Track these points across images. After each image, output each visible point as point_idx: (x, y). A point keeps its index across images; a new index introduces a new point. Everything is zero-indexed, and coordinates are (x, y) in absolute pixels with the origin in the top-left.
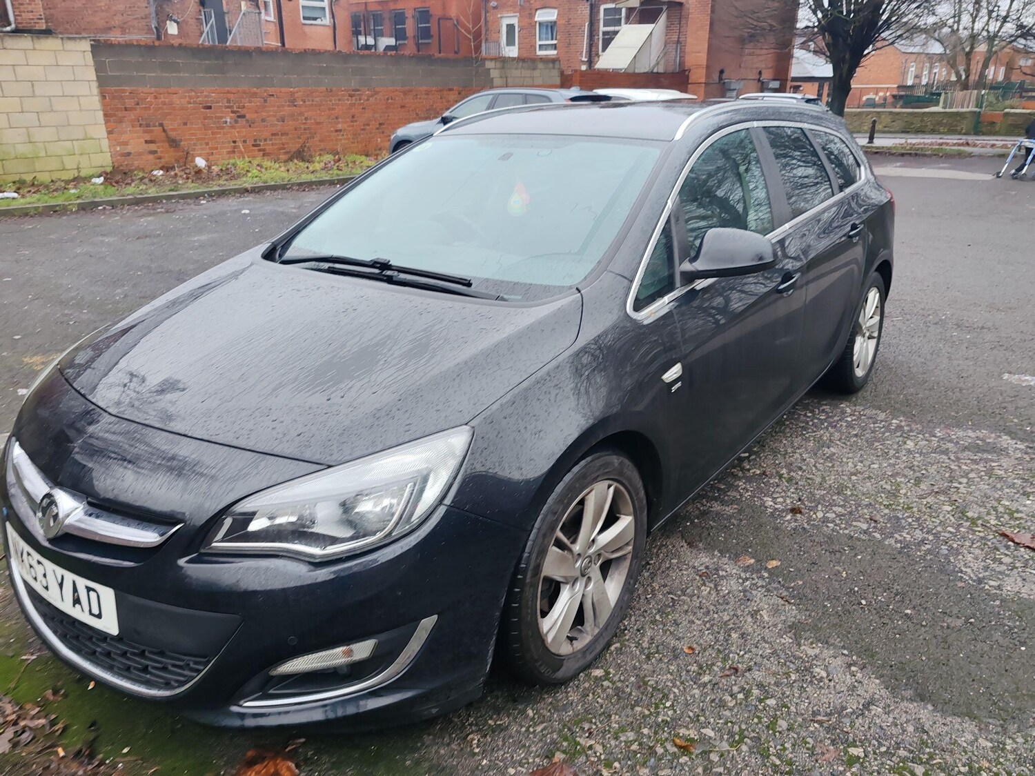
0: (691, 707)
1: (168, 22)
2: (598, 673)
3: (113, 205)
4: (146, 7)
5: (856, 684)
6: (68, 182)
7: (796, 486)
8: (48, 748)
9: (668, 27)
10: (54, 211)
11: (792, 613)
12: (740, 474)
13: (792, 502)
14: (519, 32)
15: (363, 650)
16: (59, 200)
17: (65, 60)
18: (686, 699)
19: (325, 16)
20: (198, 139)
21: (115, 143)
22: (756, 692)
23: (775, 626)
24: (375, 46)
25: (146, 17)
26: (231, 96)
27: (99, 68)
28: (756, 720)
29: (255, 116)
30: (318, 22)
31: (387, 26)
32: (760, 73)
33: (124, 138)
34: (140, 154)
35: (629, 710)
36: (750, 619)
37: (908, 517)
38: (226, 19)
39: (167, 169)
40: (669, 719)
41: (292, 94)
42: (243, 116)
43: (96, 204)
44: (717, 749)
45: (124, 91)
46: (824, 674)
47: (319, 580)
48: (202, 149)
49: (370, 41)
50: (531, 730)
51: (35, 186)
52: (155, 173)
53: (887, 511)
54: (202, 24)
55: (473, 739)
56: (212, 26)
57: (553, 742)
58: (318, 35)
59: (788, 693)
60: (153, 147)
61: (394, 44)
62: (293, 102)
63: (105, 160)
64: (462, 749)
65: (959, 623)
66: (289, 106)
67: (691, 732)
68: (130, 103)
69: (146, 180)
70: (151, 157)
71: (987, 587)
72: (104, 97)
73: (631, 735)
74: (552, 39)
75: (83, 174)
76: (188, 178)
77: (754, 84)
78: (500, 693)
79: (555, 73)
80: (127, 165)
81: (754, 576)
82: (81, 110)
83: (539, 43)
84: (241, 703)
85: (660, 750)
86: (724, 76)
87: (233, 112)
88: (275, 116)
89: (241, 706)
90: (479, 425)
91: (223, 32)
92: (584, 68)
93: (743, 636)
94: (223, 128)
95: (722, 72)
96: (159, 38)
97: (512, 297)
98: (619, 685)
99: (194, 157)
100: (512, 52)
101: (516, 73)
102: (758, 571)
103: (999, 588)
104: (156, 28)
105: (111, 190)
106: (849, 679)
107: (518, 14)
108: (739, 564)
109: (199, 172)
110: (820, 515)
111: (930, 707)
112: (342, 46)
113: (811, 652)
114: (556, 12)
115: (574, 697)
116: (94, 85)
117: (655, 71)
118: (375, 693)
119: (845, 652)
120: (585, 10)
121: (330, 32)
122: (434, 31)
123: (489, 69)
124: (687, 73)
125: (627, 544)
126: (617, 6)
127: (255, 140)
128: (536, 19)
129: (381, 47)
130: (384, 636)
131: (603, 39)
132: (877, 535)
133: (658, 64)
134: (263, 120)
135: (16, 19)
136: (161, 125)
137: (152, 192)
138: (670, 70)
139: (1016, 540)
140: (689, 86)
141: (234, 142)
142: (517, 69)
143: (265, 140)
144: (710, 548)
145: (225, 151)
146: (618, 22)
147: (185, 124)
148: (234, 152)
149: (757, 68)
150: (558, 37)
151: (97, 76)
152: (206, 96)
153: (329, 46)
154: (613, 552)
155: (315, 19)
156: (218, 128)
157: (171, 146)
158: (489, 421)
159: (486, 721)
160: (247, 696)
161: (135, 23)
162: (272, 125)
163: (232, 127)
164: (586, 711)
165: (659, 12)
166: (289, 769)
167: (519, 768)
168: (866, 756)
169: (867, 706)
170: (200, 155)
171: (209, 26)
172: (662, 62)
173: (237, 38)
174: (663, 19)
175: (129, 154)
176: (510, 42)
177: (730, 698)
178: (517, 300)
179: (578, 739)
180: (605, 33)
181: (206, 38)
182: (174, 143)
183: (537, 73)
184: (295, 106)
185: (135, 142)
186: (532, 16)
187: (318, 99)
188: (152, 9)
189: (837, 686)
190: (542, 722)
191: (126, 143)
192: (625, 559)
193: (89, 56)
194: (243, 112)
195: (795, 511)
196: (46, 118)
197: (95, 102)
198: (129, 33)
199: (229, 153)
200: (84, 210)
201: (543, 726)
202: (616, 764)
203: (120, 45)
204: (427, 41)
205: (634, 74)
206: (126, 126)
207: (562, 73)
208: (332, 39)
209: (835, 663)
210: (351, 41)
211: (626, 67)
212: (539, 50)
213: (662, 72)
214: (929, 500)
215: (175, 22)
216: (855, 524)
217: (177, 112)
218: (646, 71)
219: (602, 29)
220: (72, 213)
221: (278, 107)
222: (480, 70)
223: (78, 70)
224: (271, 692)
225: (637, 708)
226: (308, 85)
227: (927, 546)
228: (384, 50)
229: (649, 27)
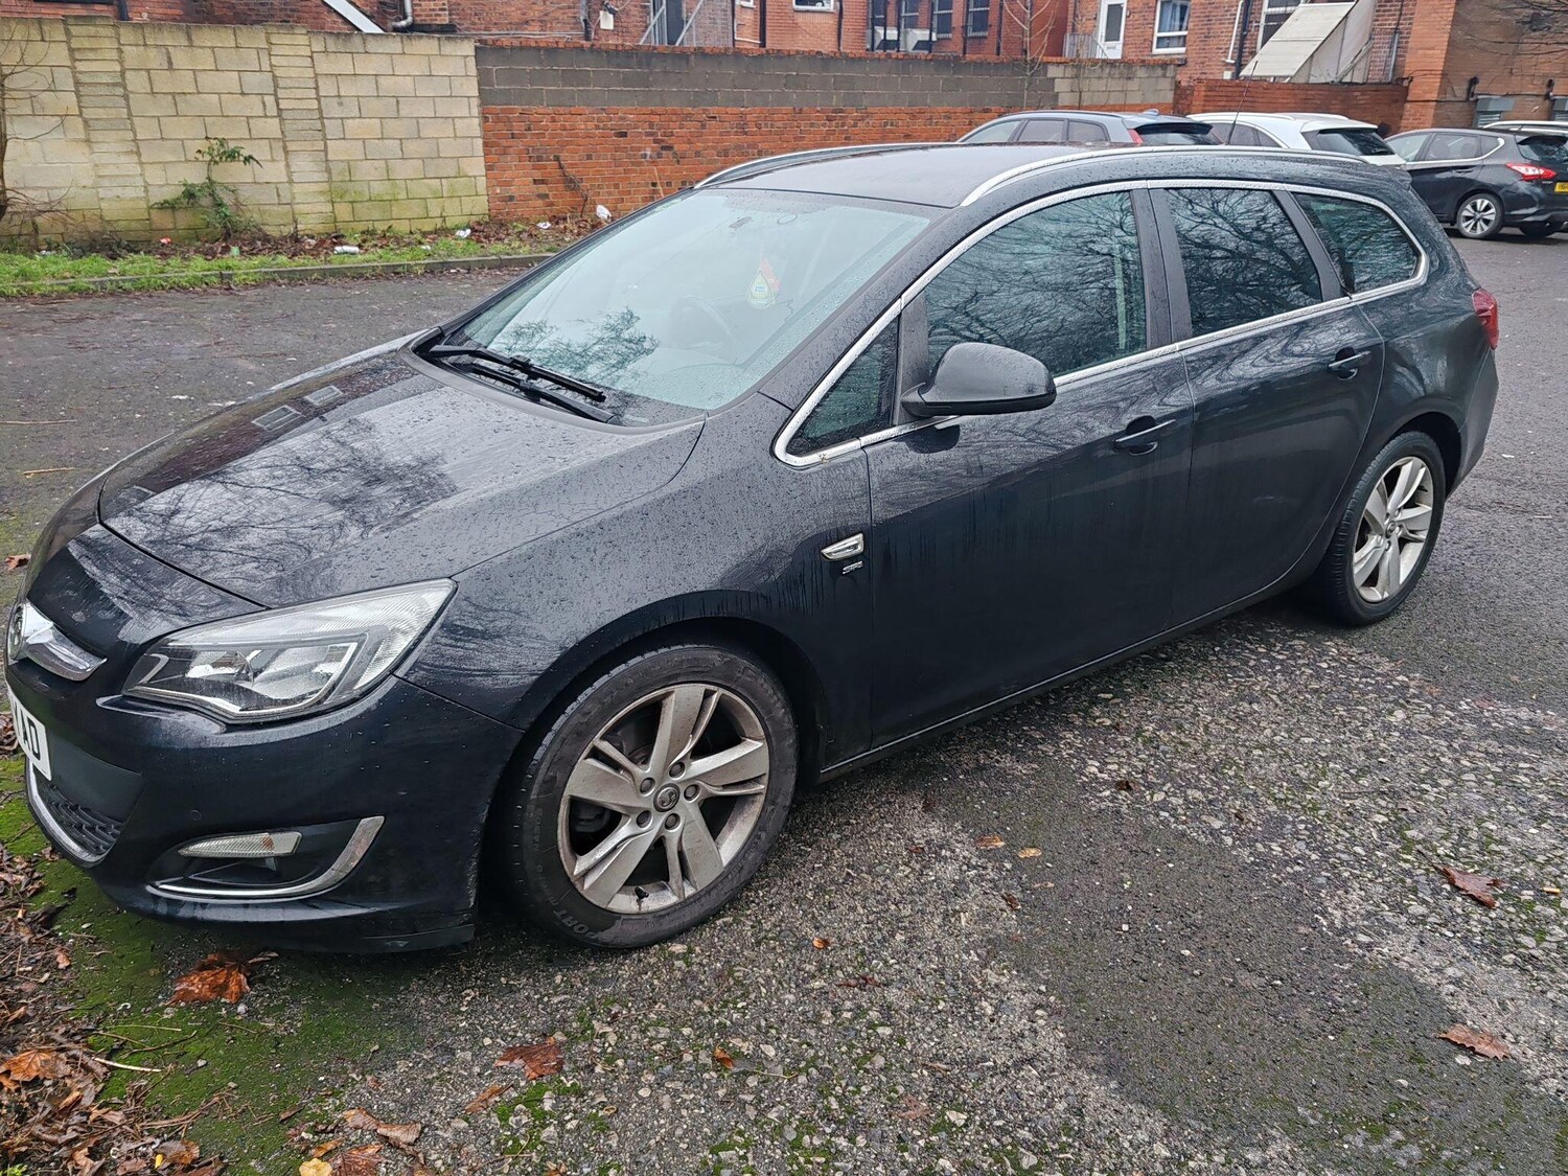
0: (768, 1015)
1: (601, 13)
2: (678, 948)
3: (470, 267)
5: (1026, 1033)
6: (425, 234)
7: (1152, 751)
8: (10, 907)
9: (1380, 8)
10: (394, 272)
11: (1009, 922)
12: (1078, 722)
13: (1129, 773)
14: (1127, 17)
15: (285, 842)
16: (403, 258)
17: (440, 68)
18: (770, 1004)
20: (604, 179)
21: (495, 182)
22: (874, 1015)
23: (968, 935)
24: (897, 43)
25: (573, 7)
26: (656, 119)
27: (483, 79)
28: (844, 1049)
29: (686, 147)
30: (818, 7)
31: (922, 14)
32: (1550, 84)
33: (507, 175)
34: (526, 199)
35: (684, 1002)
36: (938, 920)
37: (1302, 822)
39: (555, 220)
40: (728, 1023)
41: (742, 116)
42: (669, 148)
43: (446, 265)
44: (766, 1073)
45: (512, 111)
46: (989, 1011)
47: (226, 745)
48: (609, 194)
49: (892, 34)
50: (546, 999)
51: (387, 238)
52: (541, 225)
53: (1273, 808)
54: (648, 14)
55: (468, 995)
56: (661, 15)
57: (564, 1020)
58: (815, 28)
59: (918, 1024)
60: (543, 189)
61: (927, 38)
62: (742, 129)
63: (480, 206)
65: (1256, 982)
66: (736, 133)
67: (746, 1044)
68: (518, 127)
69: (525, 235)
70: (540, 202)
71: (1349, 942)
72: (486, 119)
73: (664, 1032)
74: (1180, 30)
75: (449, 224)
77: (1537, 106)
78: (537, 948)
79: (1165, 86)
80: (508, 213)
81: (990, 865)
82: (455, 137)
83: (1157, 35)
84: (157, 883)
85: (688, 1058)
86: (1477, 89)
87: (655, 141)
88: (713, 148)
89: (157, 888)
90: (467, 580)
91: (675, 24)
92: (1227, 75)
93: (910, 942)
94: (640, 164)
95: (1474, 81)
97: (639, 419)
98: (695, 968)
99: (595, 204)
100: (1114, 51)
101: (1100, 85)
102: (1001, 860)
103: (1369, 947)
104: (585, 21)
105: (474, 247)
106: (1022, 1024)
108: (979, 845)
109: (595, 223)
110: (1159, 797)
111: (1113, 1085)
112: (847, 46)
113: (993, 979)
115: (626, 971)
116: (475, 102)
117: (1347, 79)
118: (307, 902)
119: (1043, 988)
121: (832, 21)
122: (993, 19)
123: (1054, 79)
124: (1405, 83)
125: (756, 780)
129: (911, 43)
130: (310, 830)
131: (1266, 27)
132: (1229, 841)
133: (1353, 68)
134: (698, 154)
135: (413, 10)
136: (557, 159)
137: (525, 251)
138: (1376, 77)
139: (1459, 883)
140: (1408, 106)
141: (654, 184)
142: (1099, 78)
144: (949, 819)
145: (640, 197)
147: (589, 157)
148: (652, 199)
149: (1544, 76)
150: (1191, 25)
151: (480, 91)
152: (621, 119)
153: (828, 46)
154: (725, 787)
155: (814, 2)
156: (633, 164)
157: (567, 188)
158: (483, 577)
159: (499, 977)
160: (162, 877)
161: (559, 14)
162: (709, 162)
163: (653, 163)
164: (630, 992)
166: (239, 983)
167: (499, 1040)
168: (966, 1126)
169: (1018, 1065)
170: (604, 203)
171: (658, 15)
172: (1362, 65)
173: (688, 39)
175: (511, 198)
176: (1112, 35)
177: (829, 1015)
179: (594, 1022)
180: (1269, 17)
181: (651, 35)
182: (571, 184)
183: (1133, 85)
184: (746, 133)
185: (521, 182)
187: (780, 124)
189: (997, 1030)
190: (565, 993)
191: (508, 184)
192: (753, 802)
193: (472, 62)
194: (670, 141)
195: (1124, 785)
196: (410, 146)
197: (475, 126)
198: (551, 29)
199: (645, 200)
200: (432, 272)
201: (562, 998)
202: (620, 1062)
203: (513, 48)
204: (981, 34)
205: (1308, 86)
206: (510, 160)
207: (1177, 85)
208: (835, 34)
209: (1018, 1000)
210: (864, 35)
211: (1293, 73)
212: (1158, 47)
213: (1360, 81)
214: (1358, 803)
215: (611, 11)
216: (1204, 818)
217: (580, 140)
218: (1329, 80)
219: (1266, 9)
220: (417, 276)
221: (721, 134)
222: (1038, 79)
223: (456, 83)
224: (192, 877)
225: (698, 1002)
226: (766, 103)
227: (1297, 868)
228: (915, 48)
229: (1345, 7)
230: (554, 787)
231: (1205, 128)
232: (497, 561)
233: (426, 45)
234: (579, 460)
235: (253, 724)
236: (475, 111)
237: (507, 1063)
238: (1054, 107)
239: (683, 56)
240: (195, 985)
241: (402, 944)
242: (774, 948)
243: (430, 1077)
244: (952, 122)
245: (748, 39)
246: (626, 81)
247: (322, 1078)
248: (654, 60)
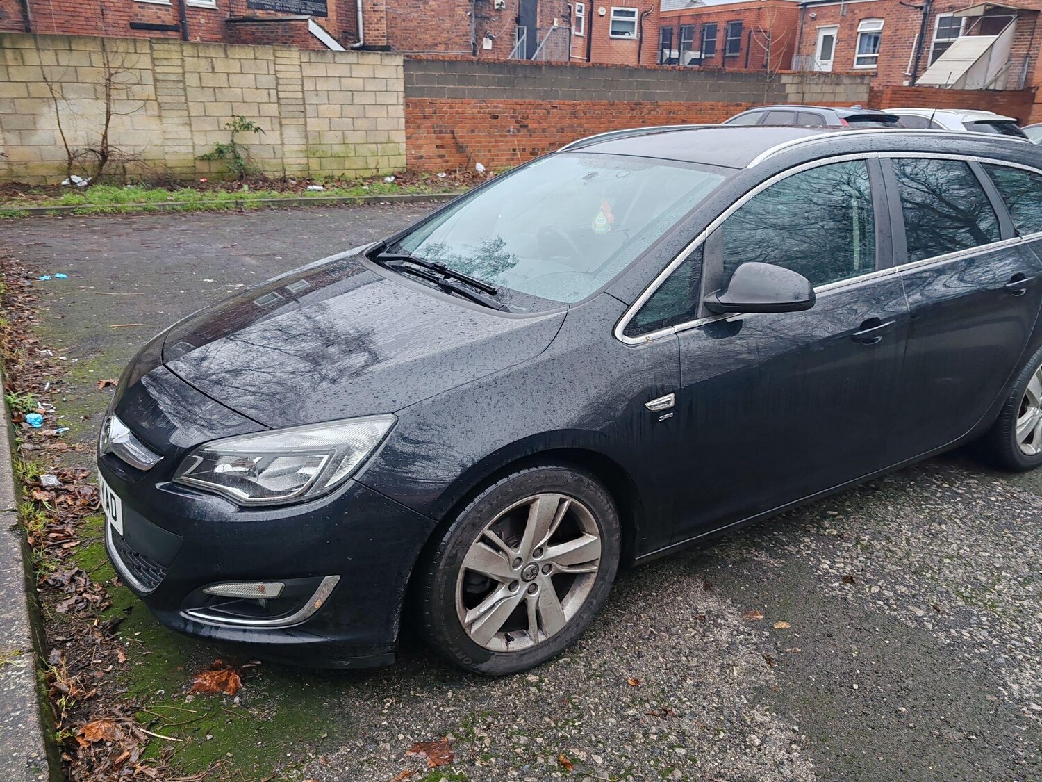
0: (596, 733)
1: (484, 39)
2: (533, 678)
3: (392, 201)
4: (469, 25)
5: (785, 761)
6: (365, 179)
7: (868, 555)
8: (89, 617)
9: (1016, 39)
10: (345, 203)
11: (769, 676)
12: (813, 531)
13: (852, 571)
14: (837, 44)
15: (273, 589)
16: (351, 194)
17: (381, 73)
18: (598, 724)
19: (633, 31)
20: (482, 146)
21: (411, 147)
22: (672, 738)
23: (739, 684)
24: (678, 60)
25: (466, 35)
26: (518, 107)
27: (407, 80)
28: (652, 763)
29: (536, 125)
30: (626, 36)
31: (695, 41)
33: (420, 142)
34: (430, 158)
35: (537, 719)
36: (717, 671)
37: (984, 615)
38: (538, 35)
39: (449, 172)
40: (569, 736)
41: (574, 106)
42: (526, 126)
43: (378, 200)
44: (596, 776)
45: (424, 101)
46: (757, 742)
47: (239, 520)
48: (485, 156)
49: (675, 54)
50: (441, 709)
51: (340, 181)
52: (439, 175)
53: (961, 604)
54: (515, 40)
55: (388, 702)
56: (523, 41)
57: (453, 725)
58: (623, 51)
59: (705, 748)
60: (442, 151)
61: (698, 57)
62: (574, 115)
63: (401, 162)
64: (374, 707)
65: (956, 736)
66: (570, 117)
67: (582, 753)
68: (428, 112)
69: (429, 181)
70: (439, 160)
71: (1025, 709)
72: (407, 106)
73: (523, 740)
74: (874, 52)
75: (380, 173)
76: (464, 181)
78: (435, 671)
79: (864, 89)
80: (419, 167)
81: (753, 632)
82: (388, 117)
83: (857, 56)
84: (188, 610)
85: (540, 760)
87: (517, 122)
88: (554, 127)
89: (187, 613)
90: (404, 415)
91: (532, 46)
92: (906, 83)
93: (697, 685)
94: (506, 136)
96: (474, 54)
97: (520, 308)
98: (545, 694)
99: (475, 162)
100: (827, 66)
101: (818, 89)
102: (761, 629)
104: (474, 44)
105: (397, 188)
106: (781, 755)
107: (838, 25)
108: (745, 617)
109: (476, 176)
110: (875, 590)
112: (644, 61)
113: (759, 718)
114: (883, 22)
115: (497, 692)
116: (401, 95)
117: (992, 87)
119: (796, 728)
120: (916, 19)
121: (635, 46)
122: (743, 45)
123: (785, 84)
124: (1033, 91)
125: (591, 563)
126: (956, 15)
127: (534, 149)
128: (859, 30)
129: (688, 60)
130: (290, 582)
131: (934, 52)
132: (930, 626)
133: (996, 80)
134: (544, 130)
135: (364, 37)
136: (452, 132)
137: (428, 192)
138: (1011, 87)
140: (1035, 106)
141: (514, 150)
142: (817, 84)
143: (543, 149)
144: (723, 596)
145: (505, 158)
146: (956, 33)
147: (473, 131)
148: (513, 159)
150: (881, 50)
151: (405, 88)
152: (496, 107)
153: (632, 61)
154: (570, 566)
155: (623, 33)
156: (501, 136)
157: (458, 152)
158: (415, 413)
159: (409, 690)
160: (191, 605)
161: (457, 40)
162: (552, 136)
163: (514, 136)
164: (499, 708)
165: (1005, 22)
166: (236, 681)
167: (409, 736)
170: (481, 162)
171: (520, 41)
172: (1002, 78)
173: (540, 55)
174: (1010, 29)
175: (421, 157)
176: (825, 55)
177: (641, 736)
179: (475, 728)
180: (937, 45)
181: (515, 53)
182: (460, 148)
183: (840, 89)
184: (576, 117)
185: (428, 145)
186: (853, 26)
187: (599, 112)
188: (473, 27)
189: (764, 758)
190: (453, 706)
191: (420, 148)
192: (589, 578)
193: (401, 70)
194: (526, 122)
195: (849, 579)
196: (359, 123)
197: (400, 110)
198: (452, 49)
199: (508, 160)
200: (369, 204)
201: (453, 709)
202: (493, 760)
203: (428, 61)
204: (735, 54)
205: (963, 92)
206: (423, 133)
207: (871, 89)
208: (636, 53)
209: (777, 735)
210: (656, 54)
211: (953, 83)
212: (857, 64)
213: (1001, 89)
214: (1025, 603)
215: (491, 38)
216: (910, 607)
217: (467, 121)
218: (979, 88)
219: (935, 40)
220: (359, 206)
221: (560, 118)
222: (775, 84)
223: (390, 82)
224: (210, 608)
225: (547, 719)
226: (591, 98)
227: (983, 650)
228: (689, 64)
229: (992, 38)
230: (456, 560)
231: (893, 119)
232: (425, 403)
233: (373, 58)
234: (481, 335)
235: (257, 507)
236: (401, 101)
237: (414, 754)
238: (785, 103)
239: (537, 67)
240: (206, 680)
241: (346, 663)
242: (600, 683)
243: (361, 760)
244: (715, 112)
245: (579, 56)
246: (499, 83)
247: (289, 755)
248: (518, 69)
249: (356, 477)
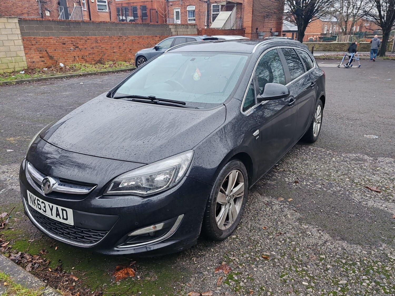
0: (267, 246)
1: (46, 11)
2: (234, 236)
3: (29, 81)
4: (37, 5)
5: (321, 236)
6: (10, 73)
7: (296, 174)
8: (45, 269)
9: (237, 13)
10: (6, 84)
11: (298, 215)
12: (276, 171)
13: (295, 180)
14: (181, 14)
15: (159, 226)
17: (9, 26)
18: (265, 243)
19: (106, 9)
20: (60, 56)
21: (28, 58)
22: (288, 240)
23: (293, 219)
24: (126, 20)
25: (37, 9)
26: (73, 40)
27: (22, 29)
28: (289, 249)
29: (82, 47)
30: (104, 11)
31: (130, 12)
32: (271, 29)
33: (32, 56)
34: (38, 62)
35: (246, 248)
36: (284, 218)
37: (335, 183)
38: (68, 10)
39: (49, 68)
40: (260, 250)
41: (96, 38)
42: (78, 47)
43: (23, 81)
44: (277, 258)
45: (31, 38)
46: (310, 233)
48: (62, 60)
49: (124, 18)
50: (213, 255)
52: (44, 69)
53: (327, 181)
54: (59, 12)
55: (194, 259)
56: (63, 12)
57: (221, 259)
58: (104, 16)
59: (299, 240)
60: (43, 59)
61: (133, 19)
62: (97, 42)
63: (24, 64)
64: (190, 262)
65: (354, 216)
66: (95, 43)
67: (268, 253)
68: (34, 42)
69: (41, 72)
70: (42, 63)
71: (362, 204)
72: (23, 40)
73: (248, 255)
74: (193, 17)
75: (16, 70)
76: (57, 71)
77: (269, 34)
78: (201, 244)
79: (195, 30)
80: (33, 66)
81: (284, 204)
82: (15, 45)
83: (188, 18)
84: (118, 246)
85: (258, 259)
86: (258, 30)
87: (74, 45)
88: (90, 47)
89: (118, 248)
90: (196, 150)
91: (67, 15)
92: (206, 28)
93: (282, 223)
94: (70, 52)
95: (257, 29)
96: (42, 17)
98: (242, 240)
99: (59, 63)
100: (179, 22)
101: (181, 30)
102: (285, 202)
103: (367, 204)
104: (41, 13)
105: (28, 76)
106: (318, 235)
107: (180, 8)
108: (278, 200)
109: (61, 68)
110: (305, 183)
111: (346, 242)
112: (113, 20)
113: (305, 227)
114: (195, 7)
115: (227, 244)
116: (20, 36)
117: (233, 29)
119: (317, 226)
120: (205, 6)
121: (108, 14)
122: (148, 14)
123: (171, 29)
124: (244, 29)
125: (242, 193)
126: (218, 5)
127: (83, 56)
128: (187, 9)
129: (128, 20)
130: (166, 222)
131: (213, 17)
132: (325, 189)
133: (233, 26)
134: (85, 48)
136: (46, 51)
137: (44, 76)
138: (238, 28)
139: (371, 189)
140: (245, 34)
141: (74, 57)
142: (181, 28)
143: (86, 56)
144: (268, 195)
145: (71, 60)
146: (218, 11)
147: (55, 50)
148: (74, 61)
149: (270, 28)
150: (196, 16)
151: (21, 32)
152: (63, 40)
153: (108, 20)
154: (238, 195)
156: (68, 52)
157: (50, 59)
158: (199, 148)
159: (197, 253)
160: (120, 244)
161: (33, 11)
162: (89, 50)
163: (74, 51)
164: (232, 248)
165: (233, 7)
167: (211, 267)
168: (326, 258)
169: (325, 242)
170: (61, 62)
172: (235, 25)
173: (72, 18)
174: (235, 9)
175: (34, 62)
176: (177, 18)
177: (280, 242)
178: (202, 109)
179: (230, 257)
180: (213, 15)
181: (61, 16)
182: (51, 58)
183: (189, 30)
184: (98, 43)
185: (36, 57)
186: (185, 8)
187: (106, 40)
188: (40, 6)
189: (315, 237)
190: (217, 253)
191: (32, 58)
192: (241, 198)
193: (18, 25)
194: (77, 45)
195: (296, 182)
196: (1, 48)
197: (20, 42)
198: (31, 16)
199: (72, 61)
200: (18, 83)
201: (217, 254)
202: (244, 264)
203: (29, 20)
204: (146, 18)
205: (225, 30)
206: (32, 51)
207: (198, 30)
208: (109, 17)
209: (313, 230)
210: (117, 18)
211: (222, 27)
212: (189, 21)
213: (235, 29)
214: (341, 177)
215: (49, 11)
216: (317, 186)
217: (52, 46)
218: (229, 29)
219: (212, 13)
220: (14, 85)
221: (91, 43)
222: (167, 29)
223: (13, 30)
224: (128, 242)
225: (249, 247)
226: (102, 35)
227: (342, 192)
228: (129, 21)
229: (230, 12)
230: (215, 199)
231: (216, 39)
232: (200, 144)
236: (20, 38)
237: (218, 272)
238: (172, 36)
241: (182, 248)
242: (255, 231)
243: (202, 280)
244: (149, 39)
245: (86, 18)
246: (63, 29)
247: (175, 288)
248: (71, 24)
249: (187, 175)
